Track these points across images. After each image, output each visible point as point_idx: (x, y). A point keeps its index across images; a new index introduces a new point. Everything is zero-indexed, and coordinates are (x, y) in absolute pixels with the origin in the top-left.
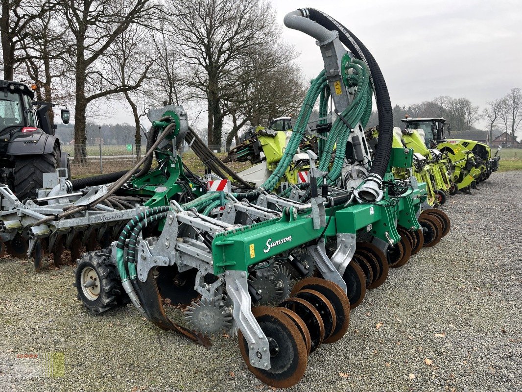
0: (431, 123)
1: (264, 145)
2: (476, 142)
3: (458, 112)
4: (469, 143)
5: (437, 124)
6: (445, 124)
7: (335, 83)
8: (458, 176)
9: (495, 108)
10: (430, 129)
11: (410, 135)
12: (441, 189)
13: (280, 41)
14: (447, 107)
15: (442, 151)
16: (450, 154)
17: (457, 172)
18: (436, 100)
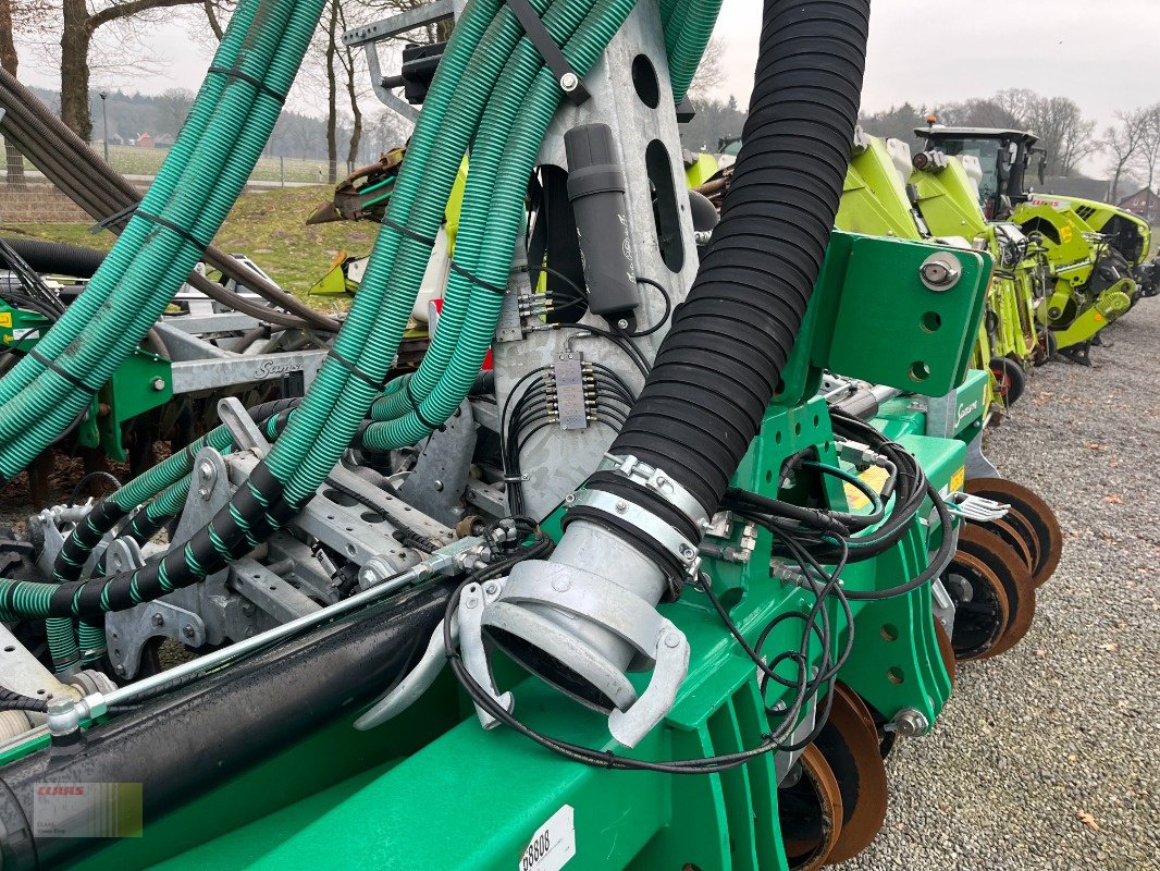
0: (997, 145)
2: (1114, 209)
3: (1046, 129)
4: (1094, 210)
5: (1013, 147)
6: (1034, 151)
8: (1062, 311)
9: (1134, 128)
10: (992, 161)
11: (937, 172)
12: (1011, 355)
14: (1021, 116)
15: (1026, 228)
16: (1047, 242)
17: (1061, 298)
18: (1000, 98)
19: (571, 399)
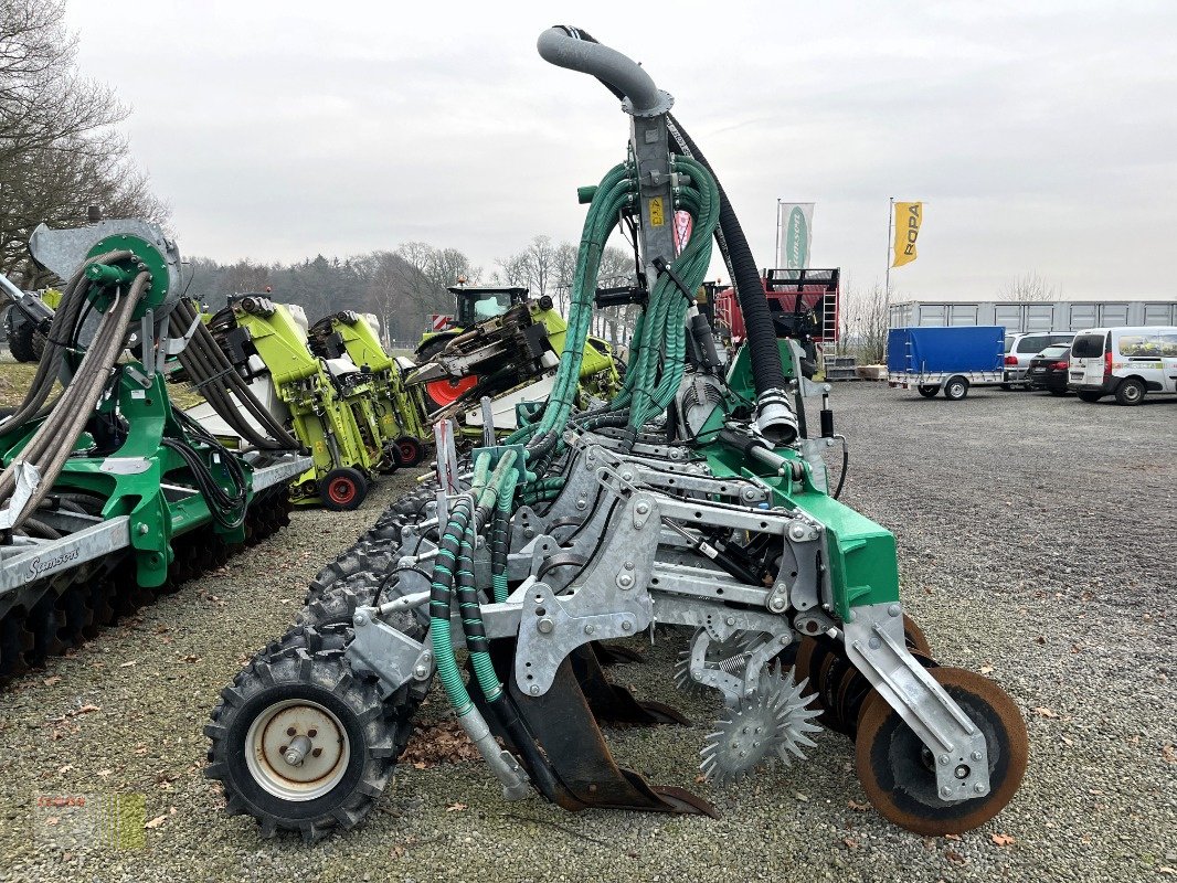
1: (260, 338)
7: (652, 201)
13: (71, 71)
18: (403, 251)
19: (701, 395)
